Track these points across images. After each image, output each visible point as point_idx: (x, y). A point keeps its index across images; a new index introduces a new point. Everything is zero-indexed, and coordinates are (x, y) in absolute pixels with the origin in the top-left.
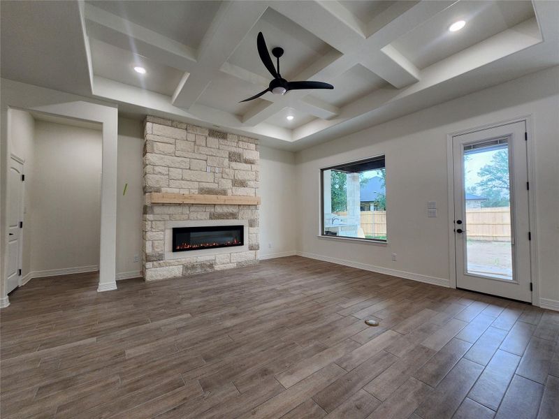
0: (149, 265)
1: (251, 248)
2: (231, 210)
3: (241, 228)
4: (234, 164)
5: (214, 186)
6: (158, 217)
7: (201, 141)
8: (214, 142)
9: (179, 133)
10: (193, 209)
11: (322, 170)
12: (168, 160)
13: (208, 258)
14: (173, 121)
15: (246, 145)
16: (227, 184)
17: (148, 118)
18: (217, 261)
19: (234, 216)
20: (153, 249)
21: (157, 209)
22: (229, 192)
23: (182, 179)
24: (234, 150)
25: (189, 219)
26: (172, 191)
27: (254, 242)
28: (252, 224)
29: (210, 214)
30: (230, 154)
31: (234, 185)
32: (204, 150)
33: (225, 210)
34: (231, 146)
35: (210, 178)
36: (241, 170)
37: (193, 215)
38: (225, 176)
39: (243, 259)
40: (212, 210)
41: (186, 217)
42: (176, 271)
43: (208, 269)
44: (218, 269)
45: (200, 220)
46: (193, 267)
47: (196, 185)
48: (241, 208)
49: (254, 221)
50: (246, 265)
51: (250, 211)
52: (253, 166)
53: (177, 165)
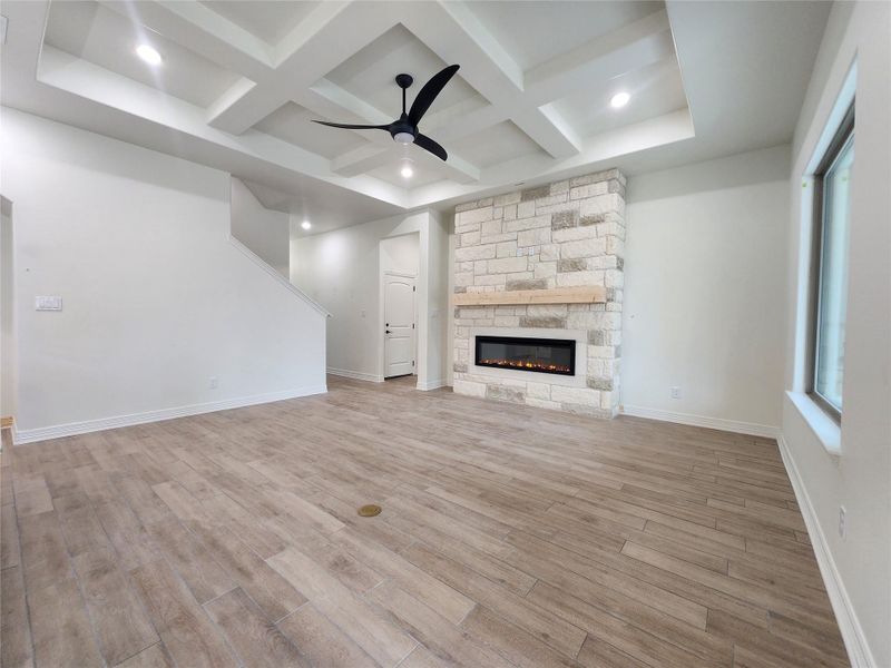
0: (456, 375)
1: (592, 384)
2: (552, 312)
3: (570, 345)
4: (560, 235)
5: (527, 277)
6: (463, 322)
7: (510, 213)
8: (528, 207)
9: (485, 214)
10: (498, 311)
12: (473, 252)
13: (521, 384)
14: (478, 201)
16: (548, 271)
17: (456, 209)
18: (529, 391)
19: (558, 323)
20: (459, 359)
22: (551, 283)
23: (488, 274)
24: (561, 208)
25: (493, 325)
26: (478, 290)
28: (595, 338)
29: (521, 320)
30: (553, 218)
31: (560, 270)
32: (515, 225)
33: (543, 313)
34: (557, 203)
35: (521, 264)
36: (575, 241)
37: (498, 321)
38: (544, 257)
39: (575, 401)
40: (524, 313)
41: (490, 322)
42: (479, 390)
43: (516, 399)
44: (530, 404)
45: (508, 327)
46: (497, 391)
47: (503, 279)
48: (572, 308)
49: (600, 333)
50: (578, 412)
51: (591, 314)
52: (600, 226)
53: (482, 256)
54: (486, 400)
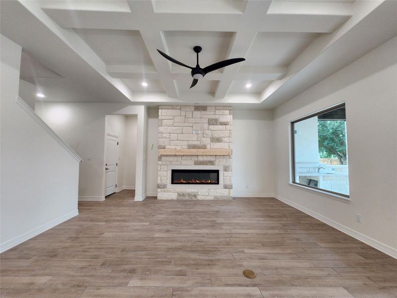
0: (159, 190)
1: (226, 187)
2: (209, 159)
3: (217, 172)
4: (211, 127)
5: (197, 143)
6: (164, 163)
7: (189, 115)
8: (198, 114)
9: (176, 112)
10: (183, 158)
11: (293, 123)
12: (170, 129)
13: (193, 190)
14: (172, 106)
15: (221, 112)
16: (207, 141)
17: (160, 107)
18: (199, 193)
19: (212, 163)
20: (161, 181)
21: (163, 158)
22: (208, 146)
23: (178, 140)
24: (212, 117)
25: (181, 164)
26: (171, 148)
27: (228, 183)
28: (226, 169)
29: (195, 162)
30: (209, 120)
31: (212, 141)
32: (192, 120)
33: (205, 159)
34: (210, 114)
35: (195, 137)
36: (218, 131)
37: (184, 162)
38: (205, 135)
39: (219, 195)
40: (196, 159)
41: (179, 163)
42: (174, 196)
43: (193, 198)
44: (200, 199)
45: (189, 165)
46: (183, 195)
47: (186, 143)
48: (217, 157)
49: (228, 167)
50: (221, 199)
51: (225, 159)
52: (227, 126)
53: (175, 132)
54: (178, 201)
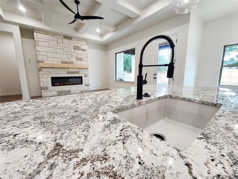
0: (43, 91)
1: (86, 85)
2: (76, 70)
3: (81, 77)
4: (76, 51)
5: (68, 60)
6: (44, 73)
7: (60, 41)
8: (66, 41)
9: (49, 37)
10: (59, 70)
11: (116, 54)
12: (46, 49)
13: (68, 89)
14: (46, 32)
15: (81, 43)
16: (74, 60)
17: (34, 31)
18: (71, 90)
19: (77, 73)
20: (44, 85)
21: (43, 70)
22: (75, 63)
23: (53, 57)
24: (76, 45)
25: (57, 73)
26: (49, 62)
27: (87, 83)
28: (86, 76)
29: (67, 72)
30: (74, 46)
31: (77, 60)
32: (61, 45)
33: (74, 70)
34: (74, 43)
35: (66, 57)
36: (80, 54)
37: (59, 72)
38: (72, 56)
39: (83, 90)
40: (68, 70)
41: (56, 73)
42: (55, 93)
43: (68, 93)
44: (72, 93)
45: (63, 74)
46: (61, 92)
47: (60, 60)
48: (81, 69)
49: (87, 75)
50: (84, 92)
51: (85, 71)
52: (85, 52)
53: (50, 51)
